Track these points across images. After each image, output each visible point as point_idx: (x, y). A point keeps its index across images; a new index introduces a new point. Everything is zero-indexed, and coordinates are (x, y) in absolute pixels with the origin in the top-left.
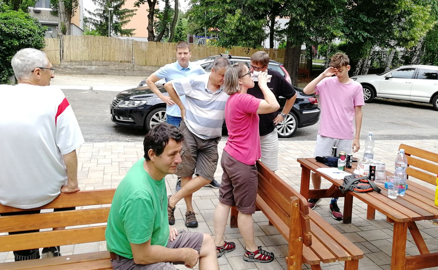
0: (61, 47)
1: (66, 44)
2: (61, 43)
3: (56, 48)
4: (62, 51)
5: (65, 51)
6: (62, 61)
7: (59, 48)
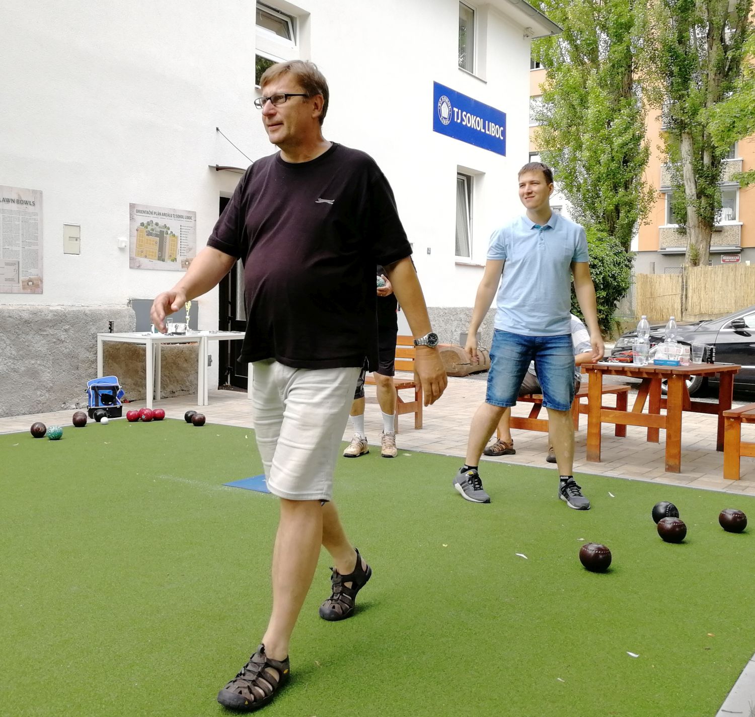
0: (682, 290)
1: (692, 284)
2: (683, 282)
3: (674, 291)
4: (684, 297)
5: (690, 295)
6: (684, 314)
7: (679, 291)
